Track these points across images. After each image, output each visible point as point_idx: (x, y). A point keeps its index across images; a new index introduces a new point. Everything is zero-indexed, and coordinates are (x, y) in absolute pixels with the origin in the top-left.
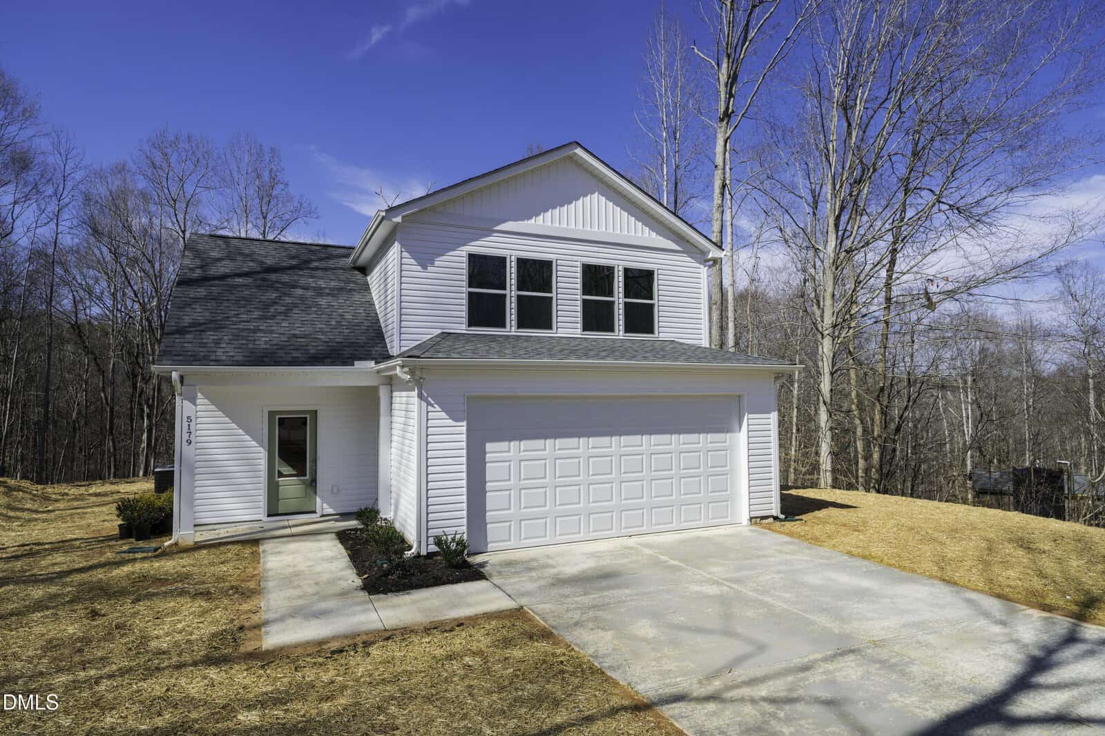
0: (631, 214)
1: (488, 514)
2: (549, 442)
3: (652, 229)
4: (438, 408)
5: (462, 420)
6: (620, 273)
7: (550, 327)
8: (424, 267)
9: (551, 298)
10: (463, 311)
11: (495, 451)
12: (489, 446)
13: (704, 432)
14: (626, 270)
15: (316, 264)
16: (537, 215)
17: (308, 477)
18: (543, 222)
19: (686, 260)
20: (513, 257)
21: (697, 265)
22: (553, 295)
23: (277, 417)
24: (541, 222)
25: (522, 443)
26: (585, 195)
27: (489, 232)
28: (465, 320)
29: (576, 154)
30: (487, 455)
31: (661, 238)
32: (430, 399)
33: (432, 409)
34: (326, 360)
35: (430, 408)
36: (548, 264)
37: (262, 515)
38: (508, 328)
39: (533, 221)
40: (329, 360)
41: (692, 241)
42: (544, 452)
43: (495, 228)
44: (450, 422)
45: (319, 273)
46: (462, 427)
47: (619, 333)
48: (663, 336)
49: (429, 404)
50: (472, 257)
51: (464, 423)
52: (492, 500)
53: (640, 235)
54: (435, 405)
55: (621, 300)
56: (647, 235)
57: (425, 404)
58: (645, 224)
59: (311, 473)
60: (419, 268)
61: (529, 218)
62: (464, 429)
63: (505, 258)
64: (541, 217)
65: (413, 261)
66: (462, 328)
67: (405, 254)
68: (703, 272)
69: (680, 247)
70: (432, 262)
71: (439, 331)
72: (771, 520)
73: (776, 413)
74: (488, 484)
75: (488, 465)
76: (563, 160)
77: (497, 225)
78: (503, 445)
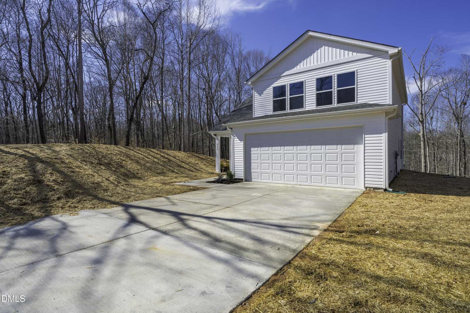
0: (341, 49)
1: (252, 170)
3: (353, 51)
5: (242, 141)
6: (335, 77)
7: (303, 107)
8: (261, 95)
9: (303, 96)
10: (271, 107)
11: (255, 152)
12: (252, 149)
14: (339, 76)
16: (297, 65)
20: (288, 84)
21: (385, 60)
22: (304, 94)
24: (299, 68)
26: (318, 49)
27: (280, 77)
28: (272, 110)
29: (310, 35)
30: (252, 152)
31: (360, 54)
32: (234, 135)
35: (235, 138)
36: (301, 83)
39: (296, 68)
44: (239, 142)
46: (242, 143)
47: (335, 104)
48: (360, 102)
50: (274, 88)
53: (347, 57)
55: (335, 90)
56: (351, 56)
57: (233, 137)
58: (350, 50)
60: (259, 96)
64: (299, 65)
65: (257, 94)
66: (271, 113)
67: (255, 93)
68: (389, 63)
69: (372, 55)
70: (262, 93)
71: (264, 115)
72: (382, 190)
73: (387, 134)
74: (252, 161)
75: (252, 155)
76: (307, 39)
77: (282, 74)
78: (256, 149)
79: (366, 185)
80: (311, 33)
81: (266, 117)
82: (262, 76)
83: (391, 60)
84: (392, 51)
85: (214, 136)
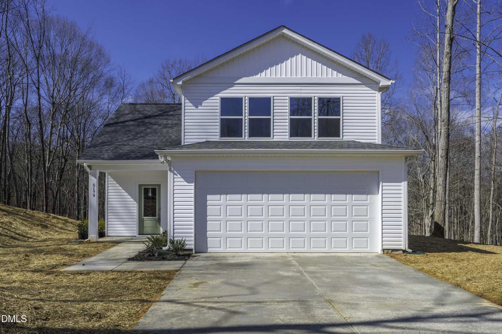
0: (323, 64)
1: (208, 233)
2: (244, 196)
3: (339, 72)
4: (179, 176)
5: (191, 182)
6: (316, 101)
7: (269, 136)
8: (197, 107)
9: (270, 119)
10: (217, 129)
11: (212, 200)
12: (209, 197)
13: (349, 194)
14: (320, 99)
15: (171, 113)
16: (262, 72)
17: (157, 217)
18: (266, 75)
19: (365, 89)
20: (246, 97)
21: (374, 92)
22: (271, 117)
23: (143, 187)
24: (264, 76)
25: (228, 196)
26: (292, 57)
27: (232, 85)
28: (219, 134)
29: (284, 33)
30: (208, 202)
31: (346, 77)
32: (175, 171)
33: (177, 177)
34: (150, 157)
35: (175, 176)
36: (268, 99)
37: (136, 234)
38: (243, 137)
39: (258, 76)
40: (152, 157)
41: (367, 76)
42: (241, 202)
43: (236, 82)
44: (186, 183)
45: (171, 117)
46: (192, 186)
47: (315, 138)
48: (346, 138)
49: (174, 174)
50: (223, 100)
51: (193, 184)
52: (210, 225)
53: (330, 76)
54: (178, 175)
55: (316, 118)
56: (336, 76)
57: (173, 174)
58: (333, 69)
59: (158, 215)
60: (194, 108)
61: (257, 74)
62: (193, 187)
63: (242, 98)
64: (264, 73)
65: (191, 104)
66: (217, 138)
67: (187, 101)
68: (378, 96)
69: (359, 81)
70: (201, 104)
71: (205, 140)
72: (401, 252)
73: (406, 182)
74: (208, 217)
75: (208, 207)
76: (278, 38)
77: (237, 80)
78: (217, 197)
79: (385, 247)
80: (285, 31)
81: (208, 144)
82: (200, 76)
83: (380, 93)
84: (384, 82)
85: (88, 170)
